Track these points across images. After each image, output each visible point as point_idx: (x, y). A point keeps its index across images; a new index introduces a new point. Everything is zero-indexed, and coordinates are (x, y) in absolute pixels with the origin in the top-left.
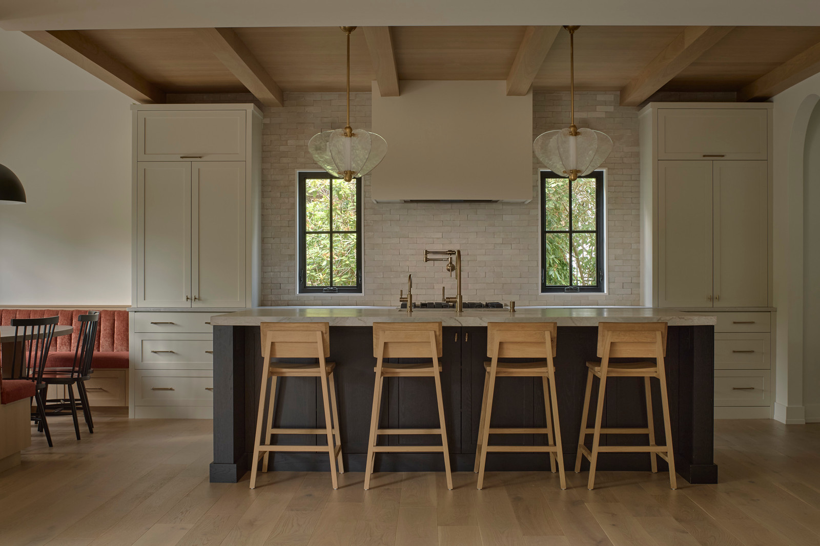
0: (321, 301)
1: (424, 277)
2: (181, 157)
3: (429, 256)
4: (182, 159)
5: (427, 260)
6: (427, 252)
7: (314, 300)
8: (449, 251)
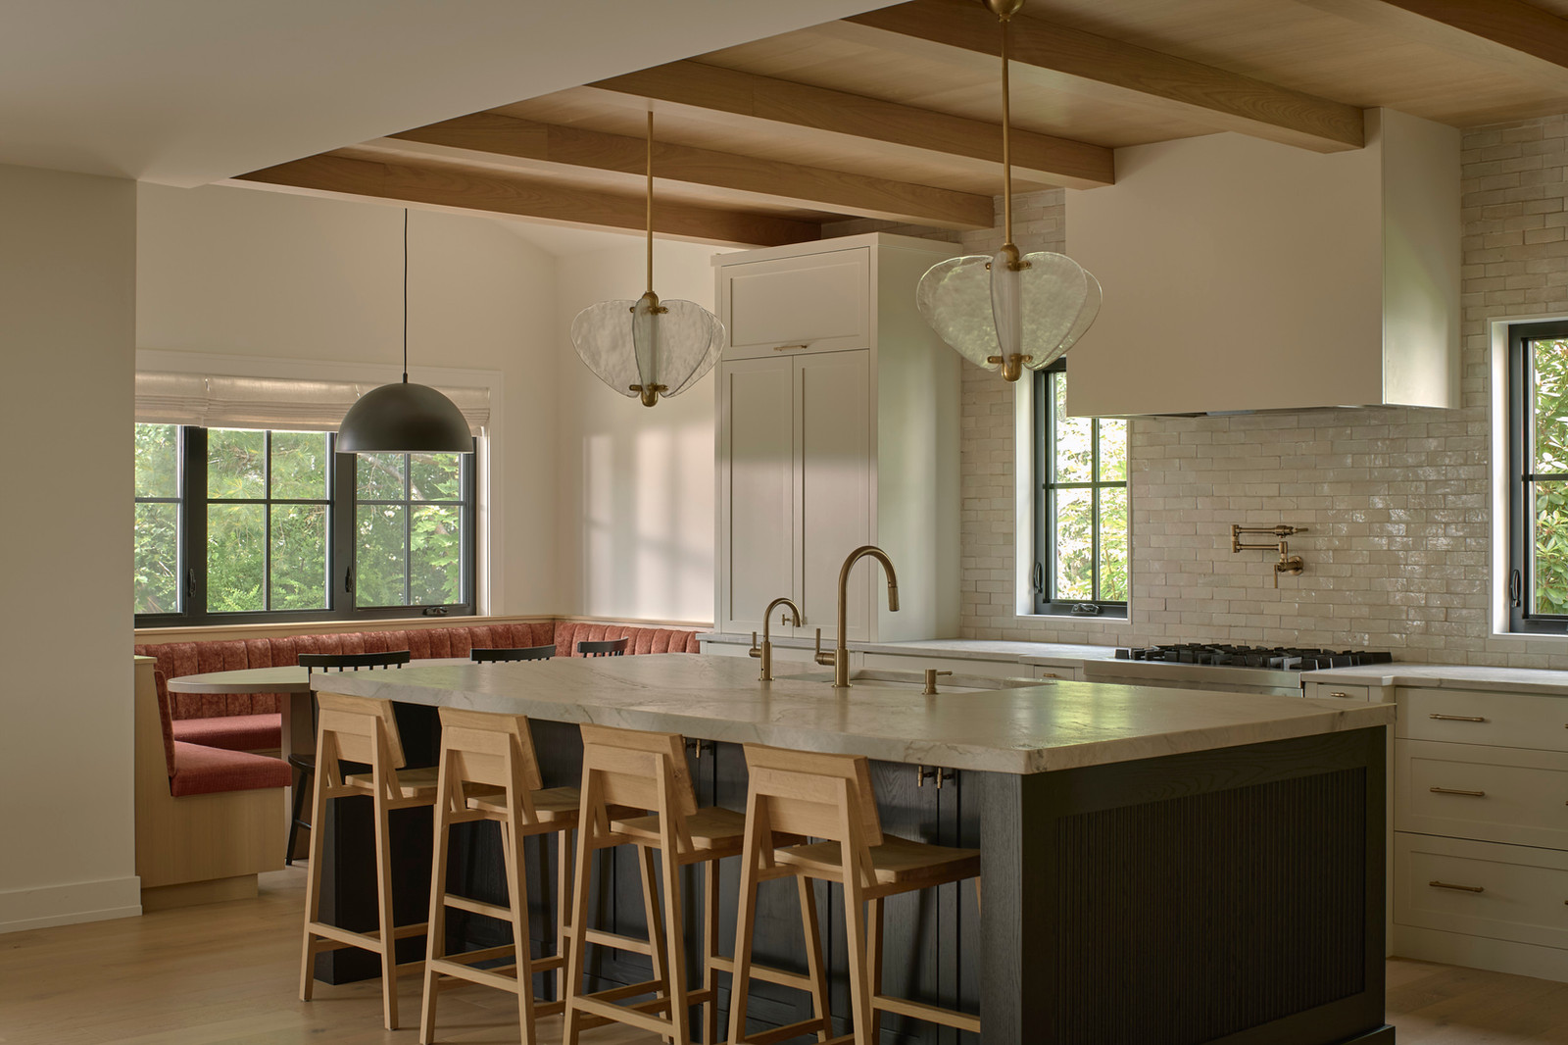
0: (1055, 633)
1: (1243, 587)
2: (776, 349)
3: (1244, 539)
4: (779, 353)
5: (1238, 547)
6: (1237, 530)
7: (1046, 629)
8: (1278, 527)
